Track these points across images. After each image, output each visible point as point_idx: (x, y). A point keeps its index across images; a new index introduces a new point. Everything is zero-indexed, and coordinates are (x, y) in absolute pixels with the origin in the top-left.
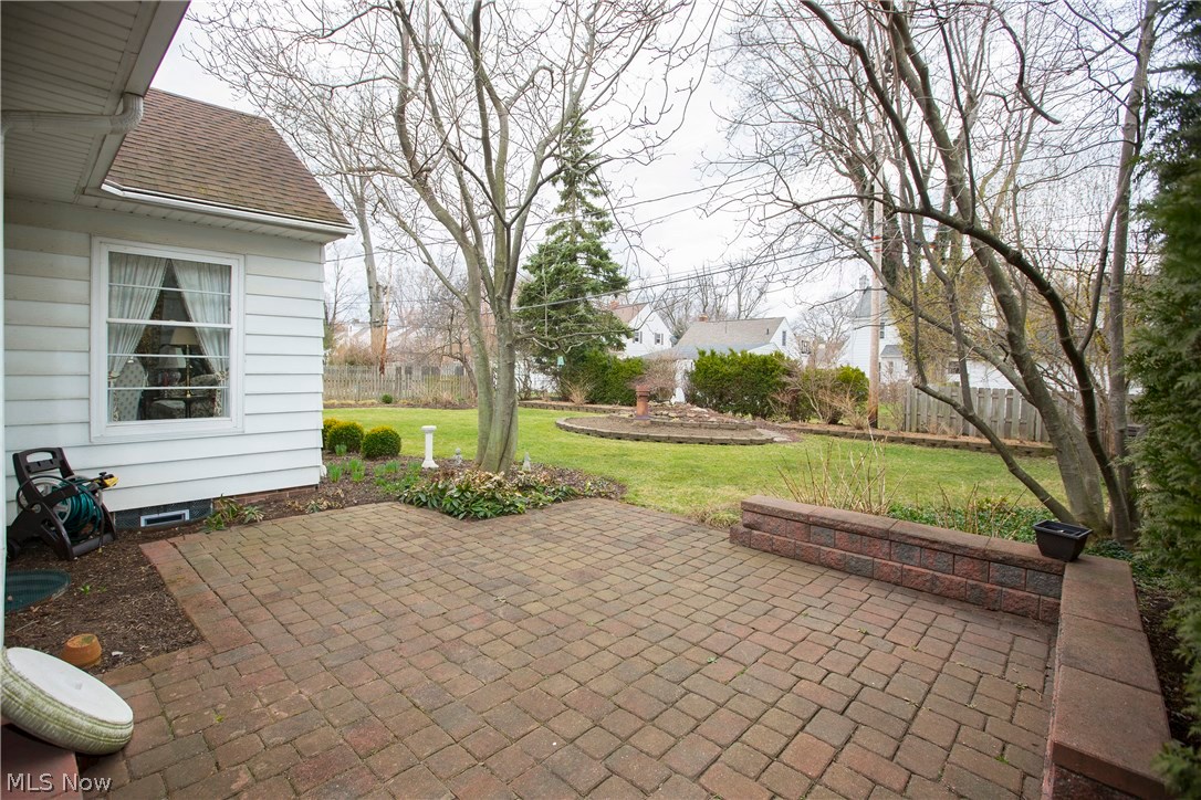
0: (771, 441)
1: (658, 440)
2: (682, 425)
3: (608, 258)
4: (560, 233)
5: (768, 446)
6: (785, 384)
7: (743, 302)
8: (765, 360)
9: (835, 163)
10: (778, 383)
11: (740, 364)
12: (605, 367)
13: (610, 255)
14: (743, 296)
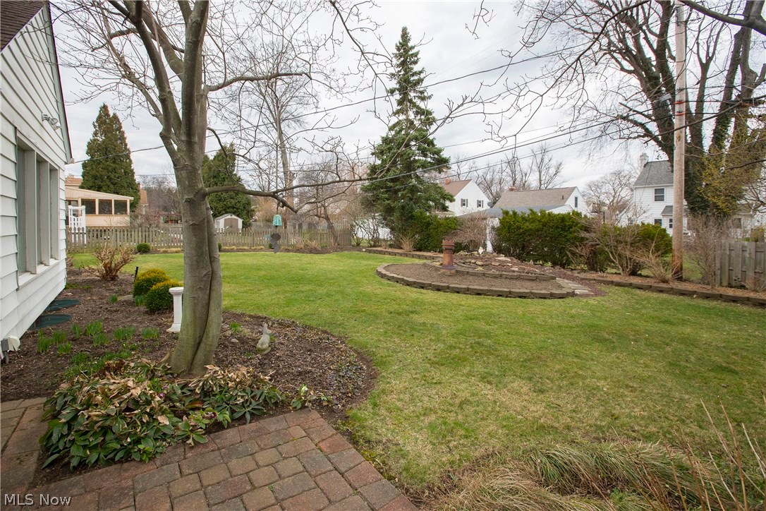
0: (573, 294)
1: (458, 291)
2: (484, 274)
3: (433, 145)
4: (397, 129)
5: (569, 300)
6: (583, 239)
7: (543, 178)
8: (563, 218)
9: (620, 63)
10: (575, 238)
11: (539, 221)
12: (428, 224)
13: (435, 142)
14: (542, 174)
